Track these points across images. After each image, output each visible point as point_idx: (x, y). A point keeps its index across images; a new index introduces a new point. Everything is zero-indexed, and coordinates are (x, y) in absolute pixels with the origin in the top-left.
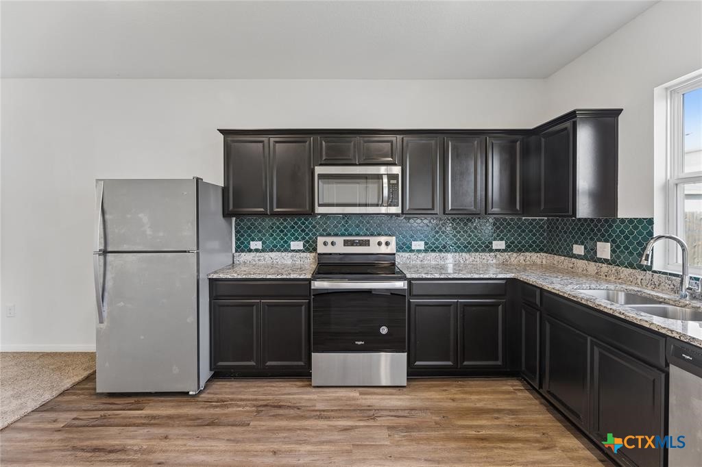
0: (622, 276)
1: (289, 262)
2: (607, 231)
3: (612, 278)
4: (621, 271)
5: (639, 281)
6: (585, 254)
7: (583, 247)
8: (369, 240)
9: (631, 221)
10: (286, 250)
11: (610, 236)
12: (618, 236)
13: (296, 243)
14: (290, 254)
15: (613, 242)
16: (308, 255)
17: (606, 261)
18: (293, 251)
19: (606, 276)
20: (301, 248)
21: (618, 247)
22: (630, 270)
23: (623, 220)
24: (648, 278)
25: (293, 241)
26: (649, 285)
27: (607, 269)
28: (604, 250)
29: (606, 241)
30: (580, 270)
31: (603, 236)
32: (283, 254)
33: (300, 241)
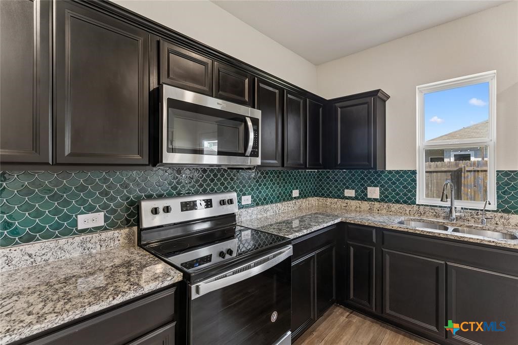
0: (393, 209)
1: (76, 254)
2: (376, 179)
3: (384, 211)
4: (392, 206)
5: (407, 212)
6: (356, 196)
7: (354, 191)
8: (211, 200)
9: (397, 172)
10: (67, 233)
11: (379, 182)
12: (386, 183)
13: (90, 216)
14: (78, 239)
15: (382, 186)
16: (116, 233)
17: (376, 200)
18: (83, 231)
19: (378, 210)
20: (101, 223)
21: (386, 190)
22: (399, 206)
23: (390, 172)
24: (415, 209)
25: (82, 213)
26: (416, 214)
27: (379, 205)
28: (374, 192)
29: (375, 186)
30: (353, 208)
31: (373, 182)
32: (62, 241)
33: (98, 211)
